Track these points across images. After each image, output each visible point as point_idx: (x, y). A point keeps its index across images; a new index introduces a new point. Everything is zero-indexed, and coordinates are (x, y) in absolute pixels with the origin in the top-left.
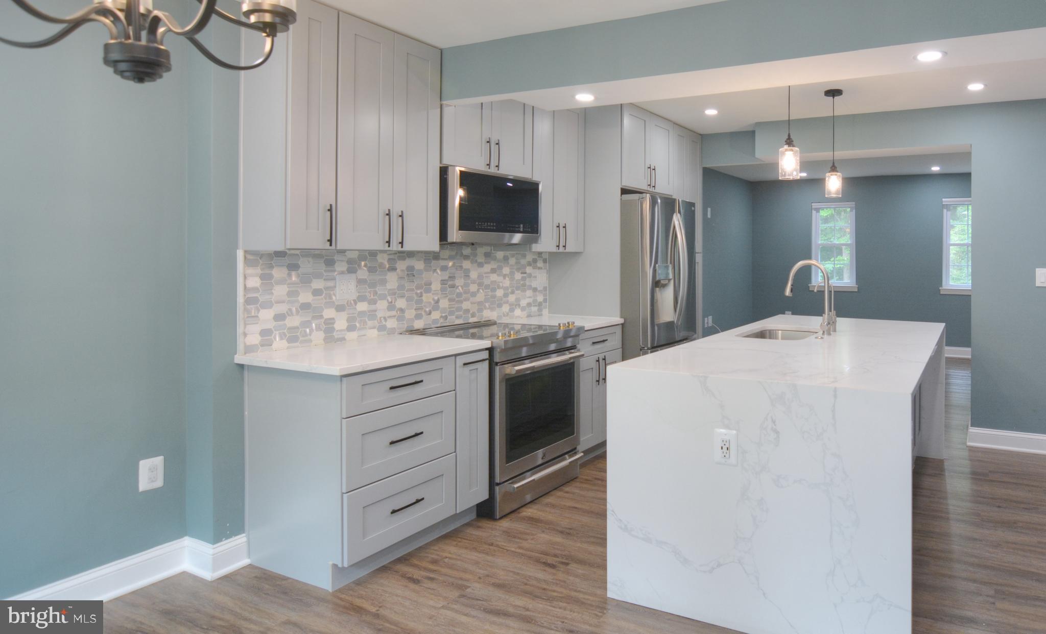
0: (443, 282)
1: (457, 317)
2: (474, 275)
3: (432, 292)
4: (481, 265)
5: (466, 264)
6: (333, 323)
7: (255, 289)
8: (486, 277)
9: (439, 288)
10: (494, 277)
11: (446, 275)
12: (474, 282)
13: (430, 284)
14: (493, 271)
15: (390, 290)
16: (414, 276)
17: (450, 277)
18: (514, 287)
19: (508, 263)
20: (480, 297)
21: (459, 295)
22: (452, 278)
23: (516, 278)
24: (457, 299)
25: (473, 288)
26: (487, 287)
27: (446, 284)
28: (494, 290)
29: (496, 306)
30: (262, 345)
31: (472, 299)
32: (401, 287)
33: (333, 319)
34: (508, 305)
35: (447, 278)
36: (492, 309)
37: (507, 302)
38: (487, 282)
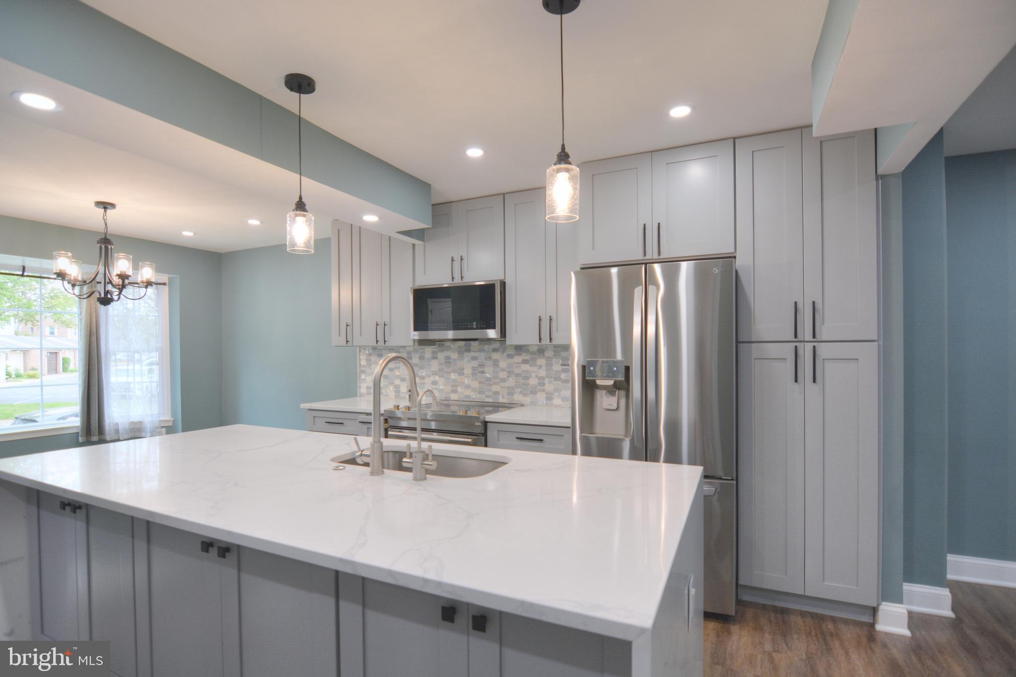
0: (473, 369)
1: (487, 396)
2: (503, 364)
3: (465, 375)
4: (510, 356)
5: (495, 356)
6: (399, 388)
7: (364, 366)
8: (516, 366)
9: (470, 373)
10: (526, 367)
11: (475, 364)
12: (503, 370)
13: (463, 369)
14: (525, 362)
15: (433, 371)
16: (450, 363)
17: (479, 365)
18: (552, 377)
19: (544, 355)
20: (511, 382)
21: (488, 379)
22: (481, 365)
23: (554, 370)
24: (486, 383)
25: (503, 375)
26: (518, 375)
27: (477, 370)
28: (527, 378)
29: (529, 392)
30: (368, 394)
31: (502, 384)
32: (440, 370)
33: (399, 385)
34: (544, 393)
35: (477, 365)
36: (525, 395)
37: (544, 390)
38: (517, 371)
